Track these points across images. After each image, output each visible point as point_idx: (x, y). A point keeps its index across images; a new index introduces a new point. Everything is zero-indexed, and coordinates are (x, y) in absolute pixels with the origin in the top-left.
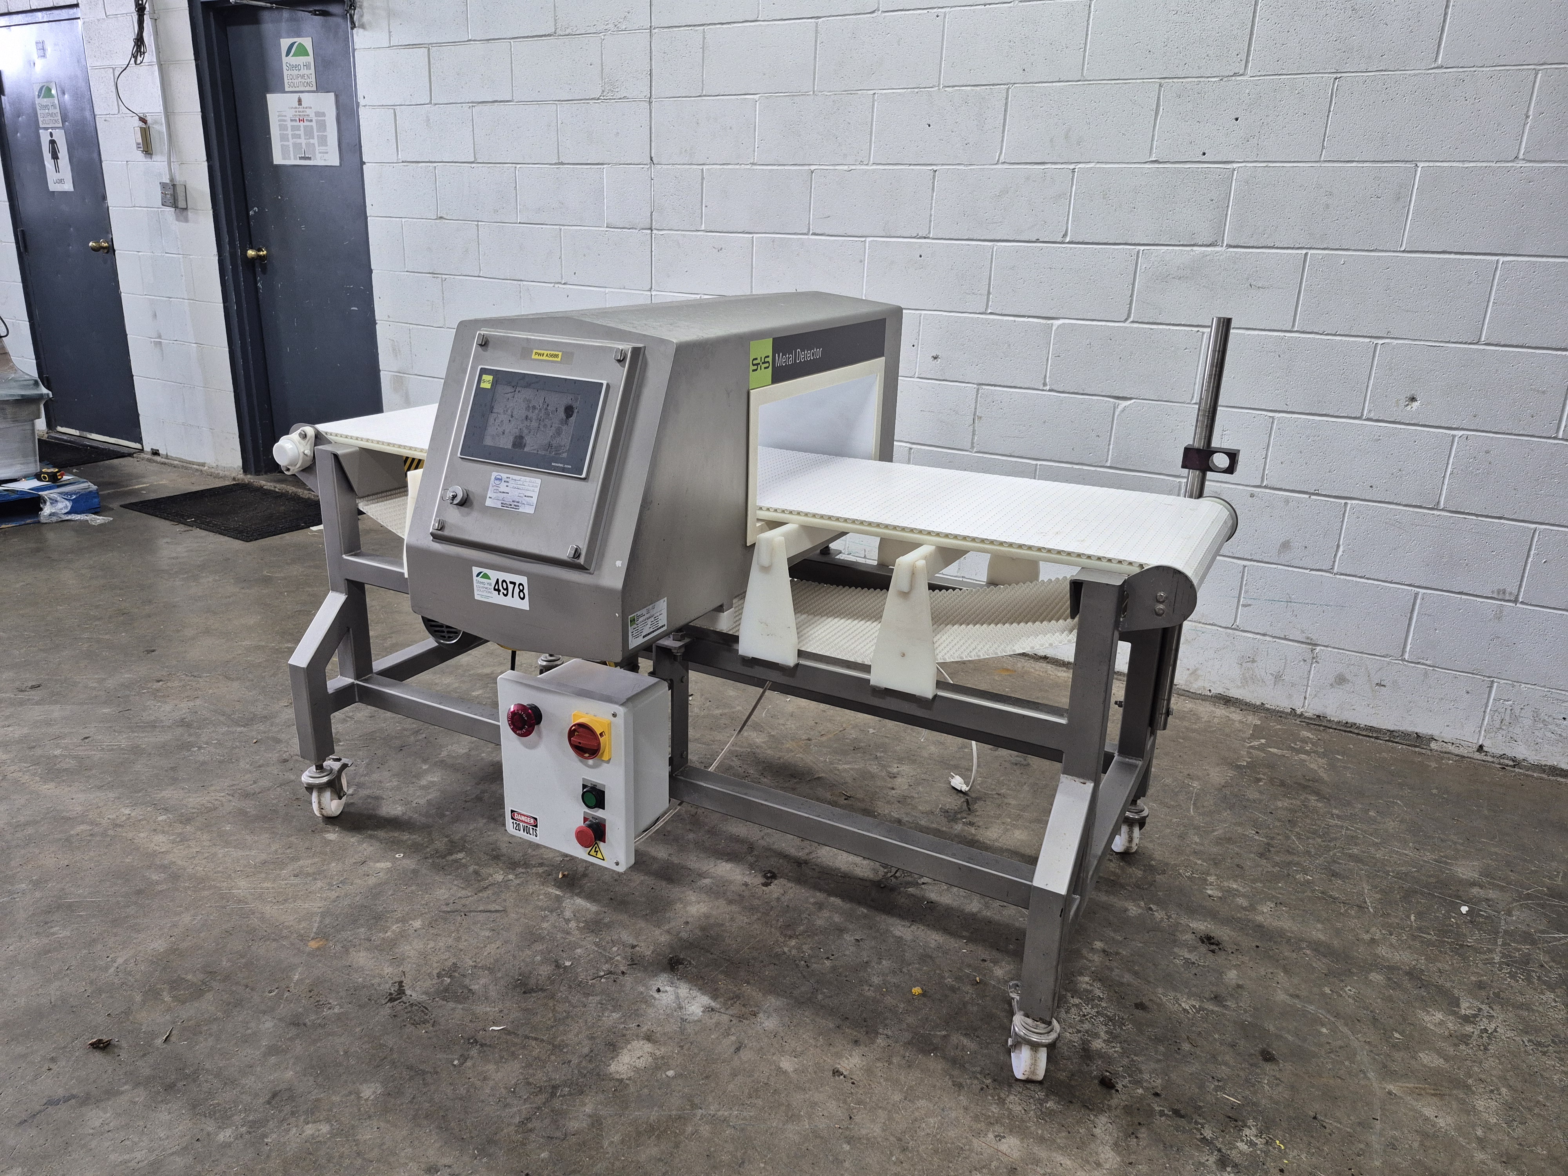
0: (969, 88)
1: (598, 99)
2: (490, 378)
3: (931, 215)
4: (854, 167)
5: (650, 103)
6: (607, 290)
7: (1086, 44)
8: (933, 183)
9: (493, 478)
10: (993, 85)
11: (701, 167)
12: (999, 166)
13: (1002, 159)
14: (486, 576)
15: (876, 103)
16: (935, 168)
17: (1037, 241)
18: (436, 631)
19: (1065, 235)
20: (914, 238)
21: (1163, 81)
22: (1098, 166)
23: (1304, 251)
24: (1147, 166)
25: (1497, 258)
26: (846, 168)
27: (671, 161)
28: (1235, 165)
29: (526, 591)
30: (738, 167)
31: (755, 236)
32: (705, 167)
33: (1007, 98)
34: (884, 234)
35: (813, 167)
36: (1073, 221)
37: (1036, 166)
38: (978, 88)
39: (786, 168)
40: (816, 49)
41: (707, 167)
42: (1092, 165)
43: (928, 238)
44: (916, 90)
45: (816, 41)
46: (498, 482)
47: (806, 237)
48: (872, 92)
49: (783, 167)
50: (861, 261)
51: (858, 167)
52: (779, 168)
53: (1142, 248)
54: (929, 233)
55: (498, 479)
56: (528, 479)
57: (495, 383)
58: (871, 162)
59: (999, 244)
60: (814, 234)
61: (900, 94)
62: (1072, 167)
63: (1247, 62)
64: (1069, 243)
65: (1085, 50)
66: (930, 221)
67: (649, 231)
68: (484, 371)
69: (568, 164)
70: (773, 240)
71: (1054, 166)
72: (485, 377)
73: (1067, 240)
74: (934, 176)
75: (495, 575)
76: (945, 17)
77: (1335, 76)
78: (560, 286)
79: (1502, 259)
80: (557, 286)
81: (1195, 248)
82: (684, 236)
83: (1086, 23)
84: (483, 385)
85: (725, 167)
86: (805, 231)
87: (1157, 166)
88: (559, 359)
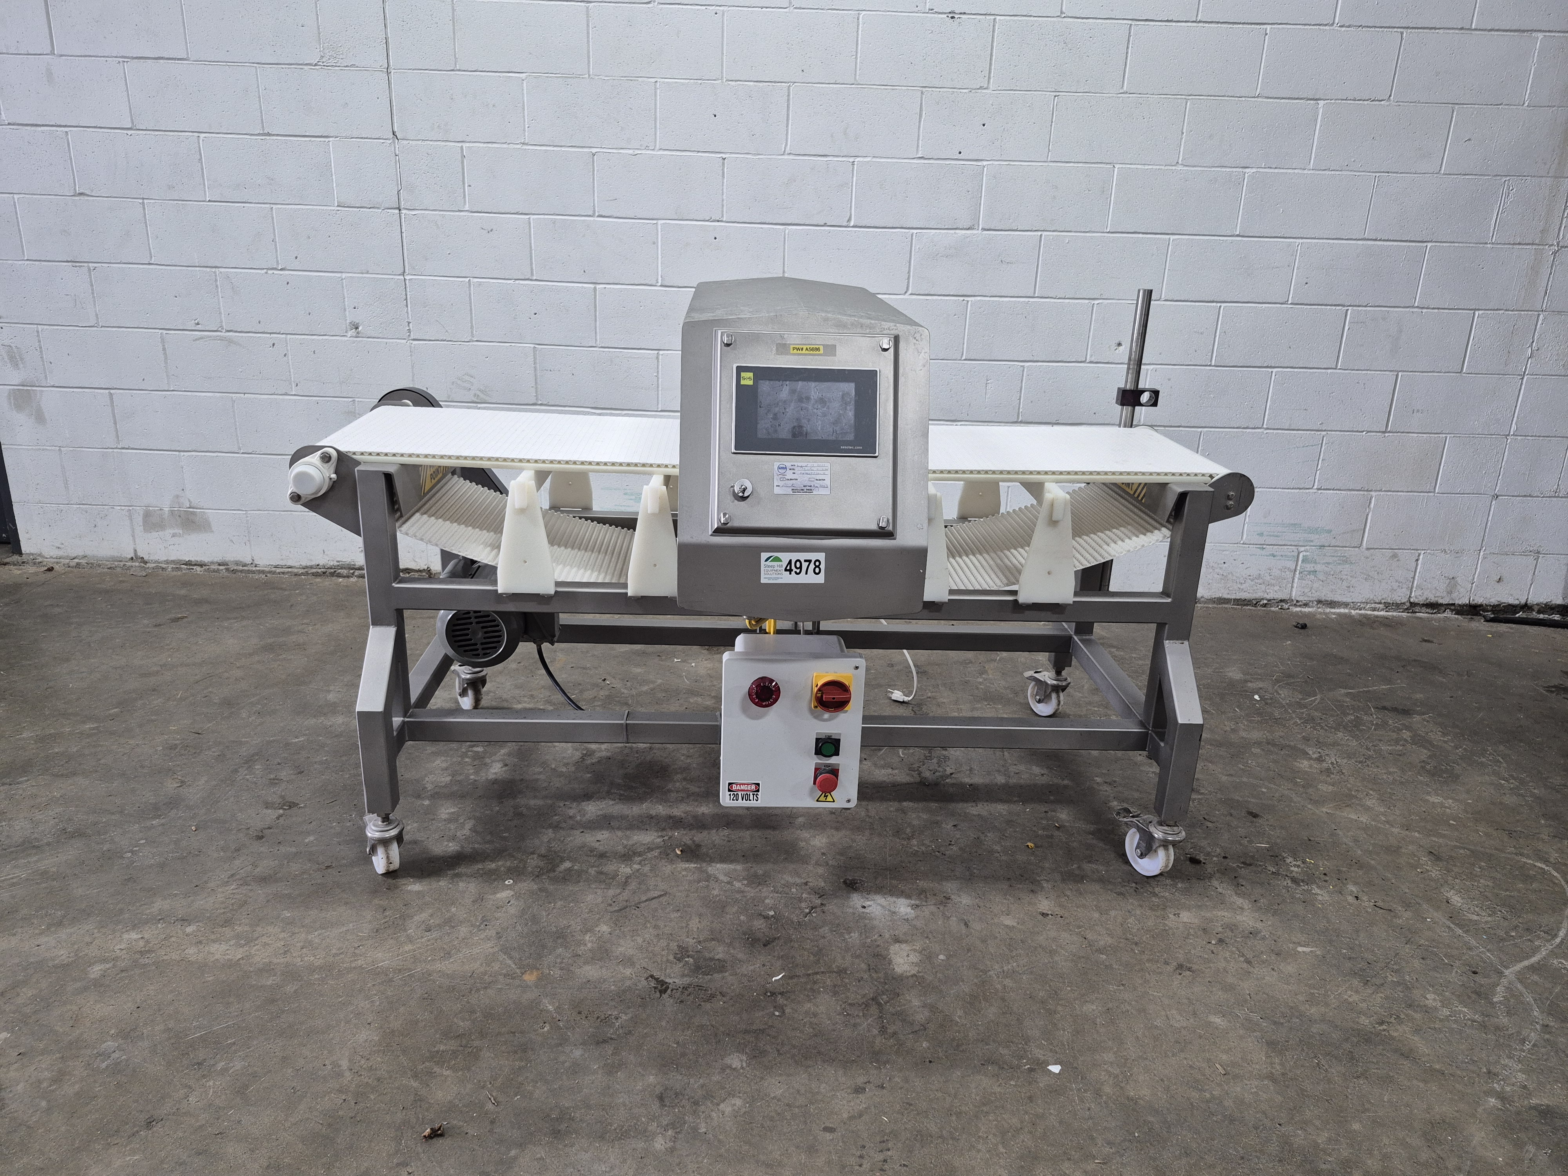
0: (752, 83)
1: (316, 65)
2: (751, 375)
3: (723, 200)
4: (639, 152)
5: (388, 73)
6: (344, 275)
7: (857, 52)
8: (723, 170)
9: (776, 467)
10: (775, 82)
11: (460, 145)
12: (786, 157)
13: (788, 151)
14: (778, 559)
15: (658, 91)
16: (724, 156)
17: (825, 225)
18: (465, 651)
19: (849, 220)
20: (708, 221)
21: (924, 89)
22: (874, 160)
23: (1039, 233)
24: (915, 161)
25: (1168, 237)
26: (631, 152)
27: (419, 137)
28: (985, 163)
29: (822, 566)
30: (505, 146)
31: (532, 217)
32: (465, 145)
33: (789, 95)
34: (677, 218)
35: (594, 150)
36: (856, 208)
37: (819, 158)
38: (761, 84)
39: (563, 149)
40: (588, 33)
41: (467, 145)
42: (868, 159)
43: (722, 221)
44: (700, 82)
45: (588, 25)
46: (782, 471)
47: (591, 219)
48: (653, 80)
49: (559, 149)
50: (654, 243)
51: (643, 152)
52: (555, 149)
53: (915, 231)
54: (722, 216)
55: (782, 468)
56: (815, 464)
57: (756, 379)
58: (658, 147)
59: (790, 227)
60: (600, 216)
61: (683, 84)
62: (851, 160)
63: (989, 78)
64: (853, 227)
65: (856, 58)
66: (723, 206)
67: (397, 211)
68: (740, 369)
69: (278, 135)
70: (554, 222)
71: (836, 159)
72: (743, 374)
73: (852, 224)
74: (723, 164)
75: (785, 557)
76: (723, 15)
77: (1055, 94)
78: (276, 272)
79: (1172, 237)
81: (957, 231)
82: (443, 216)
83: (855, 34)
84: (743, 382)
85: (490, 145)
86: (591, 213)
87: (923, 161)
88: (822, 352)
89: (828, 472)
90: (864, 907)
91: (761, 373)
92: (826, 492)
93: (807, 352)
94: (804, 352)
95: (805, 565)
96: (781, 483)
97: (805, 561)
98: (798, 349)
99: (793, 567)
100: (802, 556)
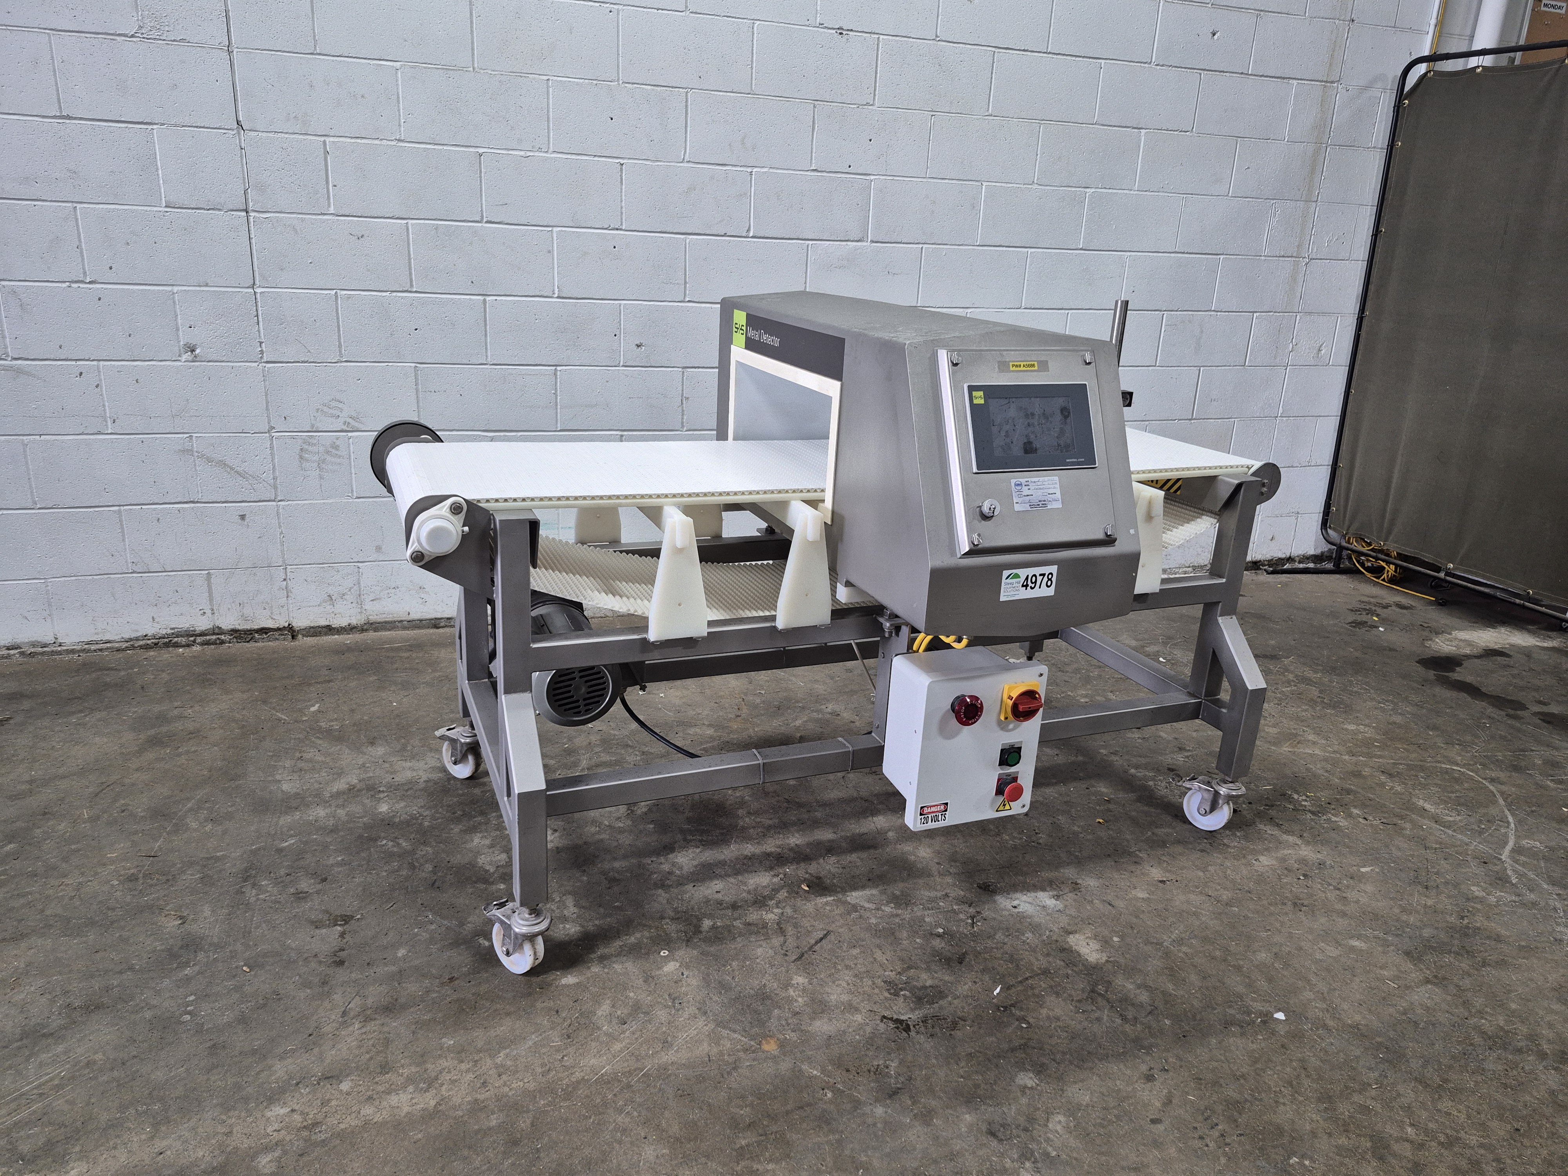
0: (649, 87)
1: (132, 36)
2: (981, 393)
3: (622, 208)
4: (531, 154)
5: (230, 52)
6: (176, 289)
7: (752, 62)
8: (621, 176)
9: (1013, 484)
10: (672, 87)
11: (322, 139)
12: (685, 165)
13: (687, 158)
14: (1017, 576)
15: (551, 90)
16: (622, 161)
17: (725, 235)
18: (565, 710)
19: (748, 230)
20: (606, 229)
21: (816, 103)
22: (771, 170)
23: (921, 246)
24: (808, 173)
25: (1026, 250)
26: (522, 153)
27: (272, 128)
28: (872, 177)
29: (1054, 579)
30: (377, 142)
31: (411, 222)
32: (328, 140)
33: (687, 101)
34: (573, 225)
35: (481, 150)
36: (755, 218)
37: (717, 167)
38: (659, 89)
39: (445, 148)
40: (472, 22)
41: (332, 139)
42: (765, 170)
43: (621, 229)
44: (595, 82)
45: (471, 14)
46: (1019, 488)
47: (480, 225)
48: (546, 78)
49: (440, 147)
50: (549, 252)
51: (536, 154)
52: (436, 147)
53: (811, 242)
54: (622, 224)
55: (1018, 485)
56: (1046, 479)
57: (986, 397)
58: (551, 149)
59: (691, 237)
60: (488, 222)
61: (577, 84)
62: (749, 170)
63: (875, 95)
64: (752, 237)
65: (752, 67)
66: (622, 213)
67: (244, 214)
68: (972, 389)
69: (81, 119)
70: (437, 228)
71: (734, 169)
72: (974, 393)
73: (751, 235)
74: (621, 170)
75: (1023, 573)
76: (618, 14)
77: (932, 113)
78: (82, 285)
79: (1030, 250)
80: (75, 285)
81: (849, 243)
82: (303, 220)
83: (750, 43)
84: (975, 402)
85: (359, 141)
86: (478, 219)
87: (816, 174)
88: (1036, 368)
89: (1058, 486)
90: (1015, 907)
91: (990, 391)
92: (1058, 505)
93: (1025, 369)
94: (1022, 368)
95: (1039, 578)
96: (1019, 500)
97: (1040, 575)
98: (1017, 366)
99: (1029, 583)
100: (1038, 571)
